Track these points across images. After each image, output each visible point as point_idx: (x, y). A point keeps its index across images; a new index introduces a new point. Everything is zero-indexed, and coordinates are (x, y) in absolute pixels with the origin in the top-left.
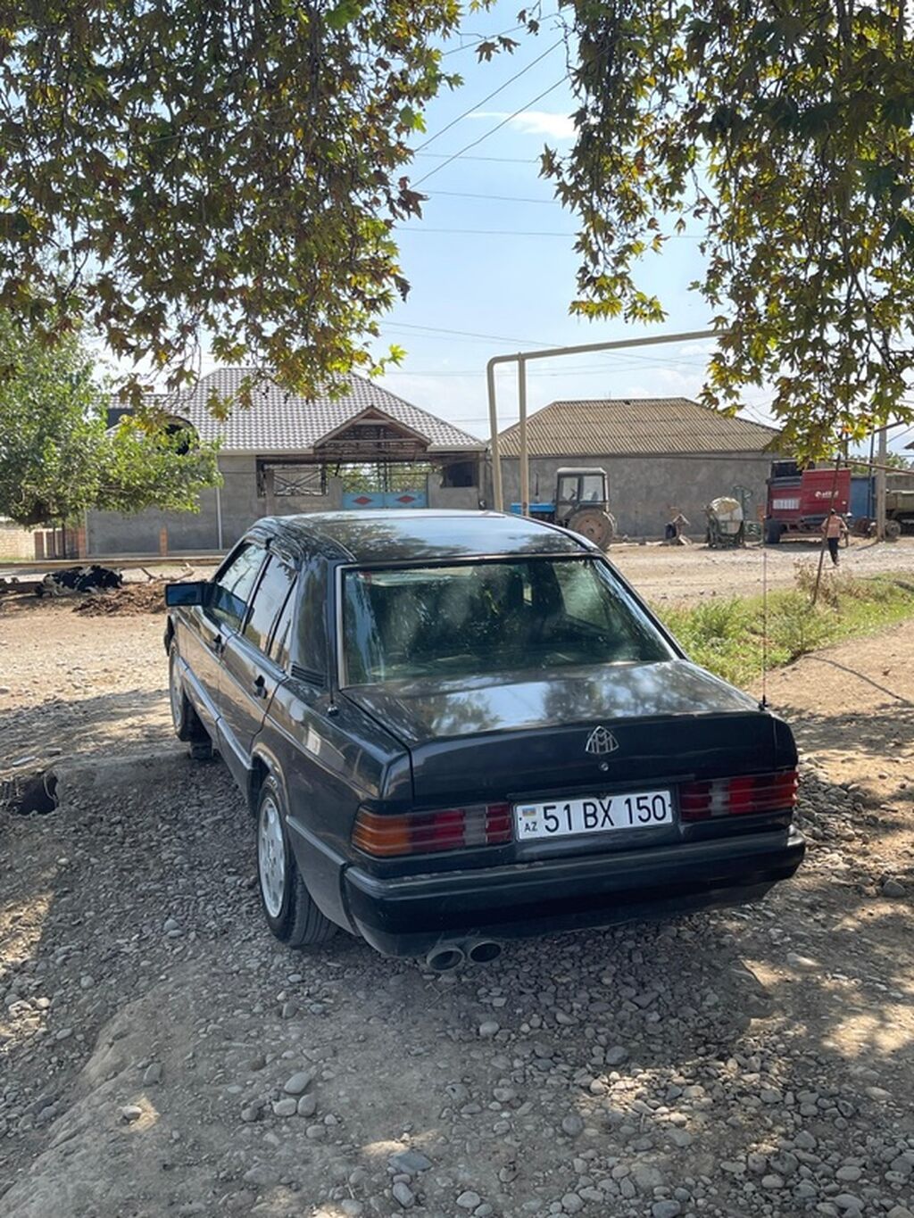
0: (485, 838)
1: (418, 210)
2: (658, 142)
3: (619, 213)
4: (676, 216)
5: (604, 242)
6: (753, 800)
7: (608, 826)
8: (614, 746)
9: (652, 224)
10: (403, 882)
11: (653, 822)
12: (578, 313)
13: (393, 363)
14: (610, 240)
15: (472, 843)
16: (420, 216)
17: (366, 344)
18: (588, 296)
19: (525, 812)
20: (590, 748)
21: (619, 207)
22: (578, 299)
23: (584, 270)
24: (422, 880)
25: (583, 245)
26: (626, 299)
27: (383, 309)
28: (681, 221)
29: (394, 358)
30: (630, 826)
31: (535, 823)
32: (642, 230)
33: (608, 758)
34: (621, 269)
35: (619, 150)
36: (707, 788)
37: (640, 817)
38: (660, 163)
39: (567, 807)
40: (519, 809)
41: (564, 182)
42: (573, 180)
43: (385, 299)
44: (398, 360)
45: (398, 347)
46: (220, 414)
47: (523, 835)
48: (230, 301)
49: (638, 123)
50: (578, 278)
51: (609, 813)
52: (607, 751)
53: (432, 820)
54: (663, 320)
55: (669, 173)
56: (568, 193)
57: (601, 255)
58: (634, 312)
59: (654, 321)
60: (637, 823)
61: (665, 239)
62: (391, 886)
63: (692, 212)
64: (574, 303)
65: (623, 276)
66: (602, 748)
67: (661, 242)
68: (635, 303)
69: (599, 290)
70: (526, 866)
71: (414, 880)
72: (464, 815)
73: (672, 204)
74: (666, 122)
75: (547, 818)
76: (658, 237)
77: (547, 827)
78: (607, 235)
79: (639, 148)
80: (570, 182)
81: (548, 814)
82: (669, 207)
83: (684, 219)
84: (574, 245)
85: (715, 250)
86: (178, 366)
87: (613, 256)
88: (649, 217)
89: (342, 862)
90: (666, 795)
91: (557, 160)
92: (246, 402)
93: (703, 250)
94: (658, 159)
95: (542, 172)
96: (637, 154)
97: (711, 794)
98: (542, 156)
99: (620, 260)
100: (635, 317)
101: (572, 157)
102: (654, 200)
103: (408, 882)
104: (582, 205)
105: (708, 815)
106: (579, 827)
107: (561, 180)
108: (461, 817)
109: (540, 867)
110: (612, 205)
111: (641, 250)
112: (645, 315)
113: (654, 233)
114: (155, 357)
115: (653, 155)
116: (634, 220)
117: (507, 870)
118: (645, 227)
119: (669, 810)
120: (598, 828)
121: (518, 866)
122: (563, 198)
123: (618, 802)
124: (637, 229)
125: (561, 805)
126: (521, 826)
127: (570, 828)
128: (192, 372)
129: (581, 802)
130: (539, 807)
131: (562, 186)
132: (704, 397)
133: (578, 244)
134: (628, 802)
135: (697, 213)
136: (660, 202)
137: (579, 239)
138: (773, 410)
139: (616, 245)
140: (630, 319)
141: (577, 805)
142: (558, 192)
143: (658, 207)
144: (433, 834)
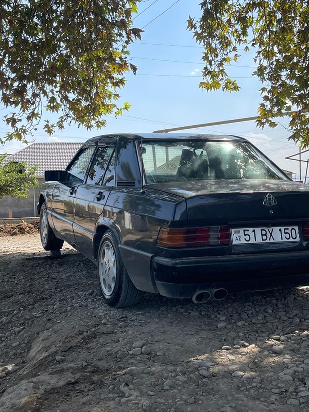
1: (139, 36)
2: (236, 16)
3: (220, 45)
4: (245, 45)
5: (214, 57)
7: (272, 240)
8: (275, 203)
9: (234, 49)
11: (291, 240)
12: (203, 87)
13: (125, 110)
14: (217, 56)
16: (141, 40)
18: (207, 80)
19: (235, 232)
20: (265, 203)
21: (220, 43)
22: (203, 81)
23: (206, 68)
24: (191, 259)
25: (206, 58)
26: (223, 81)
27: (121, 86)
28: (247, 47)
30: (281, 241)
31: (240, 237)
32: (230, 51)
33: (273, 208)
34: (221, 68)
35: (220, 18)
37: (286, 237)
38: (237, 24)
39: (254, 231)
40: (233, 231)
41: (197, 32)
42: (201, 31)
43: (122, 82)
44: (128, 108)
45: (127, 103)
46: (50, 131)
47: (235, 242)
48: (54, 84)
49: (227, 8)
50: (203, 72)
51: (272, 235)
54: (239, 91)
55: (241, 28)
56: (199, 37)
57: (213, 62)
58: (226, 87)
59: (234, 91)
60: (285, 240)
61: (239, 56)
62: (178, 261)
63: (251, 44)
64: (201, 83)
65: (222, 71)
67: (237, 57)
68: (227, 83)
69: (213, 77)
70: (237, 256)
72: (210, 230)
73: (242, 41)
74: (240, 7)
75: (245, 235)
76: (236, 55)
77: (245, 239)
78: (215, 54)
79: (228, 18)
80: (200, 31)
81: (246, 233)
82: (241, 42)
83: (248, 46)
84: (202, 57)
85: (260, 61)
86: (32, 111)
87: (218, 63)
88: (233, 47)
89: (150, 255)
90: (296, 228)
91: (194, 23)
92: (61, 127)
93: (255, 60)
94: (236, 22)
95: (188, 27)
96: (227, 20)
98: (188, 21)
99: (221, 64)
100: (227, 89)
101: (201, 21)
102: (235, 40)
104: (204, 42)
107: (196, 31)
110: (218, 42)
111: (230, 60)
112: (231, 88)
113: (235, 53)
114: (22, 107)
115: (234, 21)
116: (227, 47)
117: (228, 257)
118: (231, 50)
119: (298, 235)
120: (268, 241)
122: (196, 39)
123: (276, 229)
124: (228, 51)
125: (251, 230)
126: (234, 238)
127: (256, 240)
128: (38, 114)
130: (242, 230)
131: (196, 33)
132: (258, 122)
133: (203, 57)
134: (280, 230)
135: (253, 45)
136: (238, 40)
137: (204, 55)
138: (290, 126)
139: (219, 58)
140: (225, 90)
141: (258, 230)
142: (194, 36)
143: (236, 42)
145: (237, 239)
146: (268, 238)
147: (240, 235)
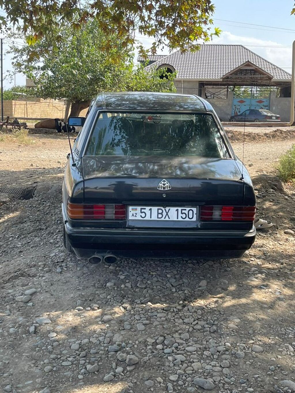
0: (114, 216)
6: (233, 216)
7: (167, 219)
10: (80, 229)
11: (187, 219)
15: (108, 218)
17: (208, 29)
19: (133, 209)
24: (87, 229)
29: (216, 34)
30: (176, 219)
31: (136, 214)
36: (212, 209)
37: (182, 217)
39: (151, 210)
40: (130, 208)
47: (131, 217)
51: (168, 214)
52: (166, 189)
53: (92, 207)
60: (180, 219)
62: (75, 230)
66: (164, 188)
70: (130, 230)
71: (84, 229)
75: (141, 212)
77: (141, 216)
90: (195, 209)
97: (213, 211)
103: (82, 229)
105: (211, 220)
106: (154, 217)
108: (104, 208)
109: (135, 231)
117: (122, 230)
119: (195, 216)
120: (163, 219)
121: (126, 229)
125: (148, 208)
126: (130, 214)
127: (151, 218)
129: (156, 208)
130: (139, 208)
134: (177, 210)
141: (155, 209)
144: (93, 213)
145: (133, 215)
146: (164, 216)
147: (136, 212)
